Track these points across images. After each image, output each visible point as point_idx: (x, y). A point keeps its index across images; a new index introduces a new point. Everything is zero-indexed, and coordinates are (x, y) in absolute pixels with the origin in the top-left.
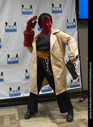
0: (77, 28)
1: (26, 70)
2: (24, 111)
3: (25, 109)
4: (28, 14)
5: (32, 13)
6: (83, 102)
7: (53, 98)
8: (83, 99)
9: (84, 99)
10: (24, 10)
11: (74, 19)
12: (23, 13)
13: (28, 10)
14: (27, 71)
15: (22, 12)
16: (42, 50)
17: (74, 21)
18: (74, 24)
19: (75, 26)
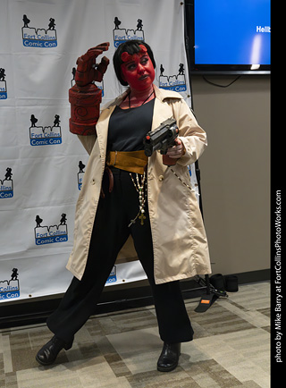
0: (188, 91)
1: (38, 216)
2: (31, 345)
3: (34, 338)
4: (44, 46)
5: (55, 41)
6: (208, 311)
7: (119, 301)
8: (208, 302)
9: (212, 303)
10: (30, 33)
11: (182, 66)
12: (28, 42)
13: (42, 34)
14: (41, 220)
15: (24, 40)
16: (129, 147)
17: (181, 70)
18: (181, 78)
19: (185, 86)
